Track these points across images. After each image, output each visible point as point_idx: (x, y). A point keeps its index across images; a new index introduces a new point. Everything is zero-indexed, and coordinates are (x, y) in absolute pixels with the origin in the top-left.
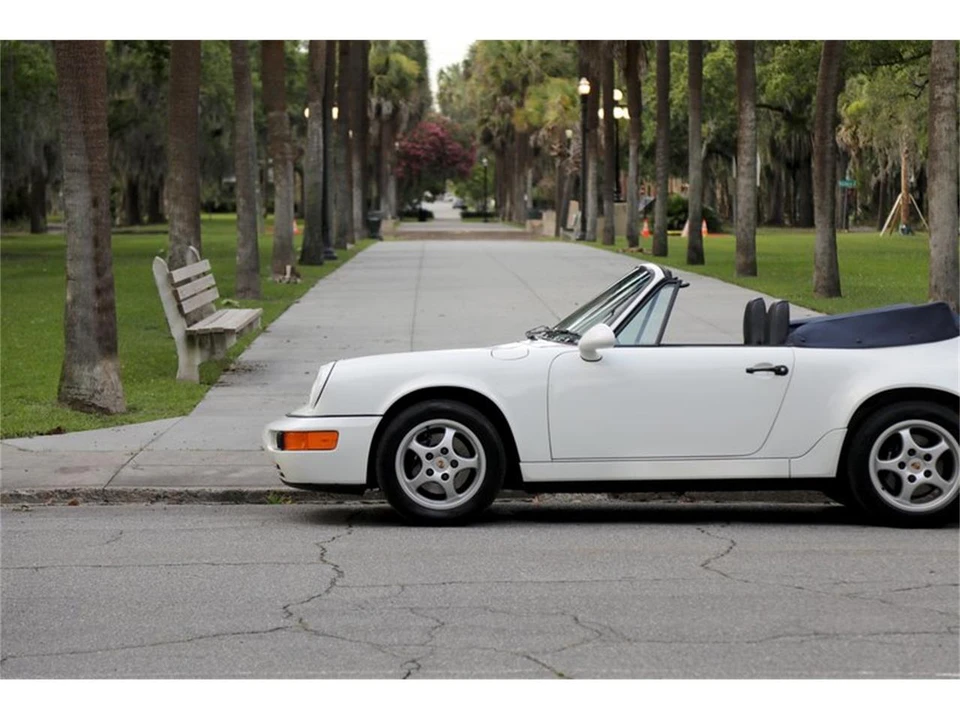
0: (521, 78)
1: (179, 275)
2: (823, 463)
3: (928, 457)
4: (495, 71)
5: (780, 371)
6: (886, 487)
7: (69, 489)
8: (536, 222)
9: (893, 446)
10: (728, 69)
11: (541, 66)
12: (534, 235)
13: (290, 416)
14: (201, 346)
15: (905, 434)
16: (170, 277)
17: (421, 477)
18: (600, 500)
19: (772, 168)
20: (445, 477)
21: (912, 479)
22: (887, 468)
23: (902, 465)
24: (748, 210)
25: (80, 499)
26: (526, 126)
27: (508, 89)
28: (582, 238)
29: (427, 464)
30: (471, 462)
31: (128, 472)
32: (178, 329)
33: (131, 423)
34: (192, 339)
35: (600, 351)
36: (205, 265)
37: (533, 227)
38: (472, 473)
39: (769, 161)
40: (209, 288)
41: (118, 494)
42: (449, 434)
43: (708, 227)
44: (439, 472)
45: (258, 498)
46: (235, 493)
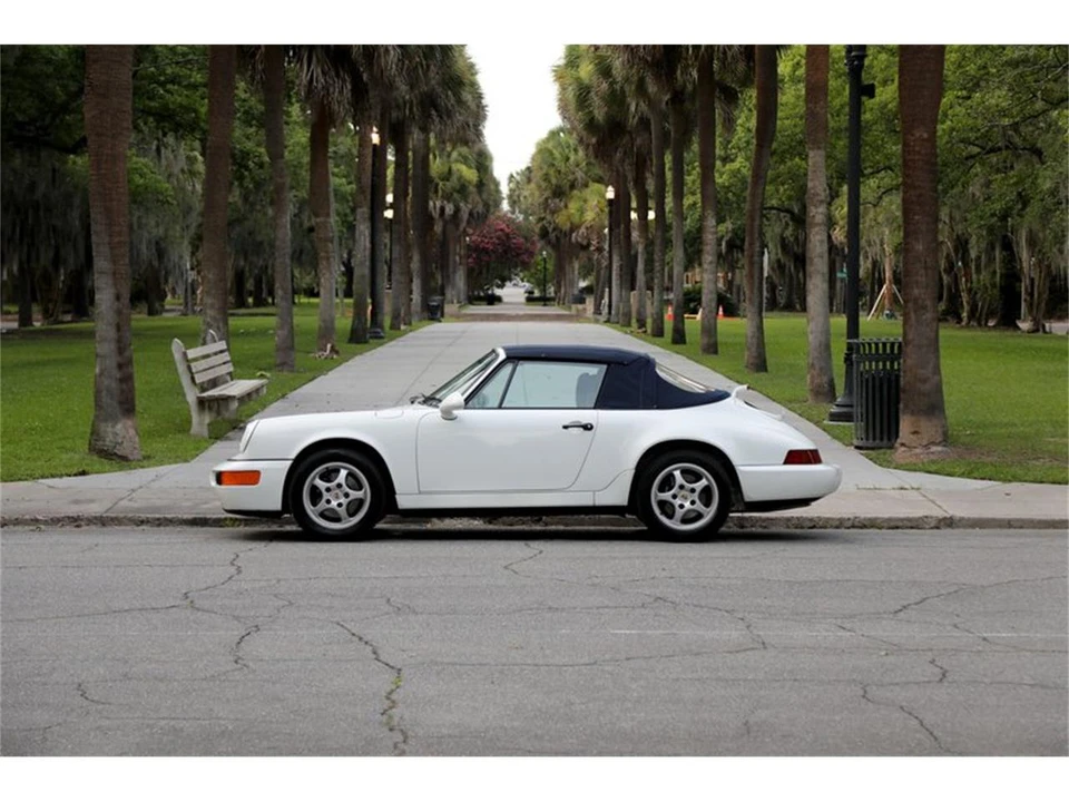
0: (569, 183)
1: (192, 353)
2: (619, 495)
3: (693, 491)
4: (546, 178)
5: (587, 427)
6: (664, 512)
7: (75, 515)
8: (580, 307)
9: (668, 483)
10: (744, 177)
11: (586, 173)
12: (577, 317)
13: (229, 460)
14: (210, 408)
15: (677, 473)
16: (185, 354)
17: (322, 505)
18: (477, 524)
19: (782, 261)
20: (340, 505)
21: (682, 506)
22: (664, 498)
23: (674, 497)
24: (711, 300)
25: (83, 523)
26: (569, 225)
27: (558, 193)
28: (608, 321)
29: (326, 496)
30: (360, 494)
31: (124, 503)
32: (192, 396)
33: (142, 467)
34: (202, 402)
35: (456, 412)
36: (222, 345)
37: (578, 310)
38: (361, 502)
39: (780, 255)
40: (224, 363)
41: (112, 519)
42: (343, 473)
43: (724, 311)
44: (335, 503)
45: (218, 523)
46: (201, 519)
